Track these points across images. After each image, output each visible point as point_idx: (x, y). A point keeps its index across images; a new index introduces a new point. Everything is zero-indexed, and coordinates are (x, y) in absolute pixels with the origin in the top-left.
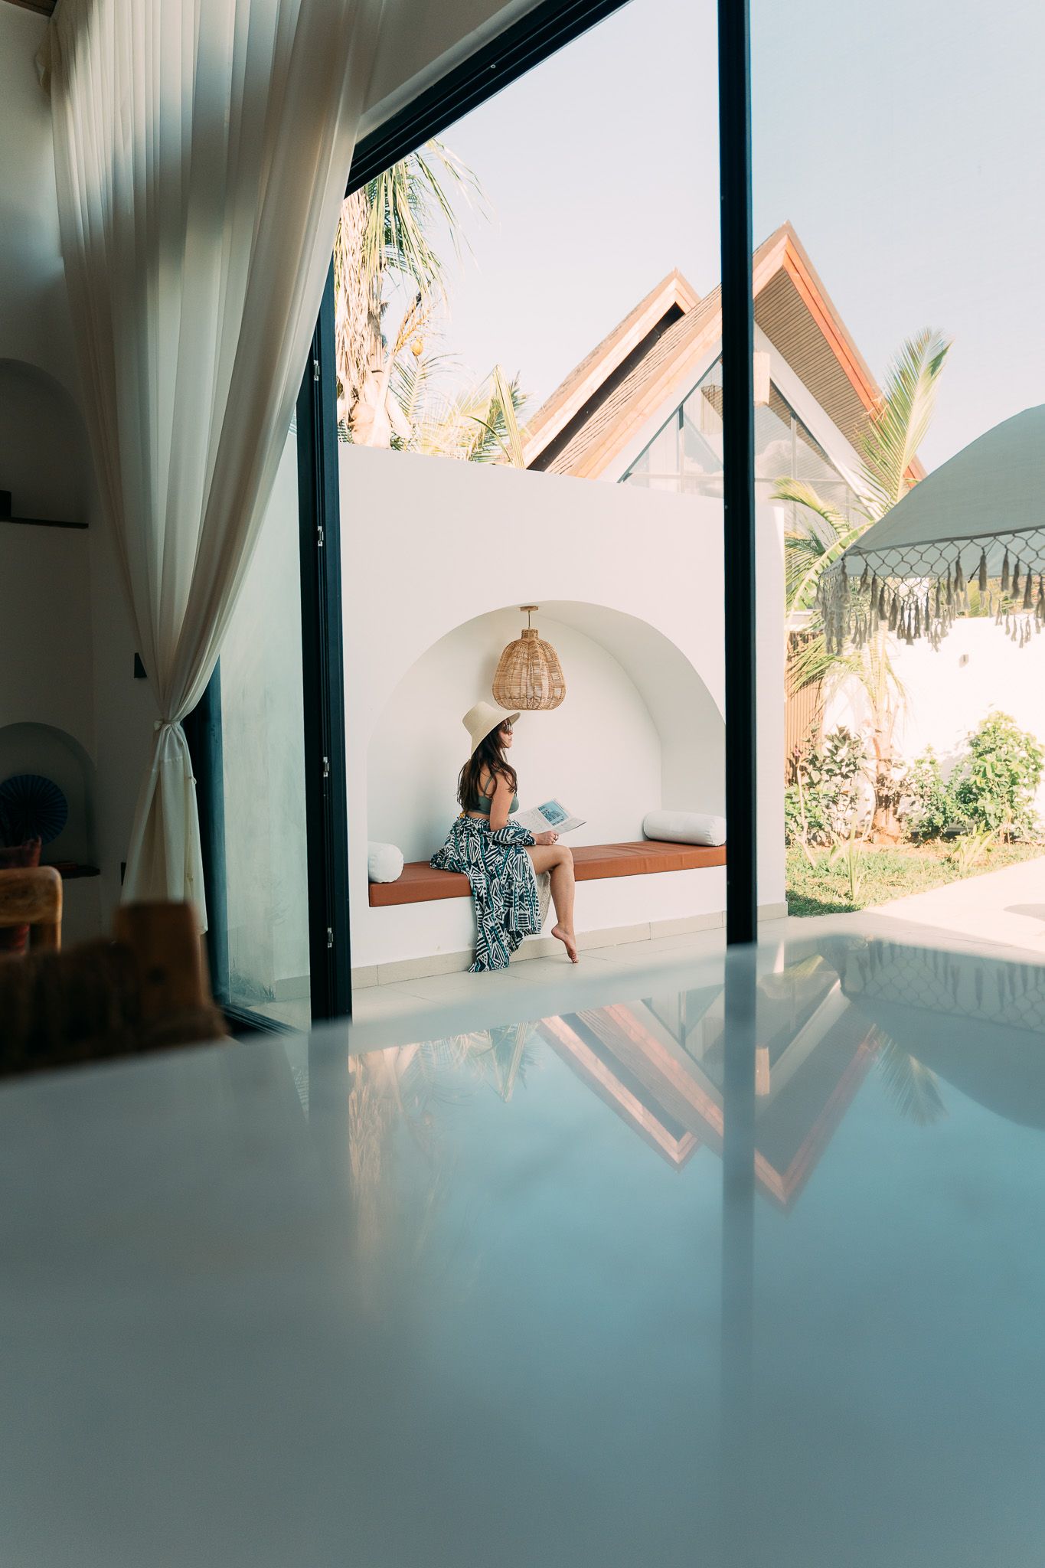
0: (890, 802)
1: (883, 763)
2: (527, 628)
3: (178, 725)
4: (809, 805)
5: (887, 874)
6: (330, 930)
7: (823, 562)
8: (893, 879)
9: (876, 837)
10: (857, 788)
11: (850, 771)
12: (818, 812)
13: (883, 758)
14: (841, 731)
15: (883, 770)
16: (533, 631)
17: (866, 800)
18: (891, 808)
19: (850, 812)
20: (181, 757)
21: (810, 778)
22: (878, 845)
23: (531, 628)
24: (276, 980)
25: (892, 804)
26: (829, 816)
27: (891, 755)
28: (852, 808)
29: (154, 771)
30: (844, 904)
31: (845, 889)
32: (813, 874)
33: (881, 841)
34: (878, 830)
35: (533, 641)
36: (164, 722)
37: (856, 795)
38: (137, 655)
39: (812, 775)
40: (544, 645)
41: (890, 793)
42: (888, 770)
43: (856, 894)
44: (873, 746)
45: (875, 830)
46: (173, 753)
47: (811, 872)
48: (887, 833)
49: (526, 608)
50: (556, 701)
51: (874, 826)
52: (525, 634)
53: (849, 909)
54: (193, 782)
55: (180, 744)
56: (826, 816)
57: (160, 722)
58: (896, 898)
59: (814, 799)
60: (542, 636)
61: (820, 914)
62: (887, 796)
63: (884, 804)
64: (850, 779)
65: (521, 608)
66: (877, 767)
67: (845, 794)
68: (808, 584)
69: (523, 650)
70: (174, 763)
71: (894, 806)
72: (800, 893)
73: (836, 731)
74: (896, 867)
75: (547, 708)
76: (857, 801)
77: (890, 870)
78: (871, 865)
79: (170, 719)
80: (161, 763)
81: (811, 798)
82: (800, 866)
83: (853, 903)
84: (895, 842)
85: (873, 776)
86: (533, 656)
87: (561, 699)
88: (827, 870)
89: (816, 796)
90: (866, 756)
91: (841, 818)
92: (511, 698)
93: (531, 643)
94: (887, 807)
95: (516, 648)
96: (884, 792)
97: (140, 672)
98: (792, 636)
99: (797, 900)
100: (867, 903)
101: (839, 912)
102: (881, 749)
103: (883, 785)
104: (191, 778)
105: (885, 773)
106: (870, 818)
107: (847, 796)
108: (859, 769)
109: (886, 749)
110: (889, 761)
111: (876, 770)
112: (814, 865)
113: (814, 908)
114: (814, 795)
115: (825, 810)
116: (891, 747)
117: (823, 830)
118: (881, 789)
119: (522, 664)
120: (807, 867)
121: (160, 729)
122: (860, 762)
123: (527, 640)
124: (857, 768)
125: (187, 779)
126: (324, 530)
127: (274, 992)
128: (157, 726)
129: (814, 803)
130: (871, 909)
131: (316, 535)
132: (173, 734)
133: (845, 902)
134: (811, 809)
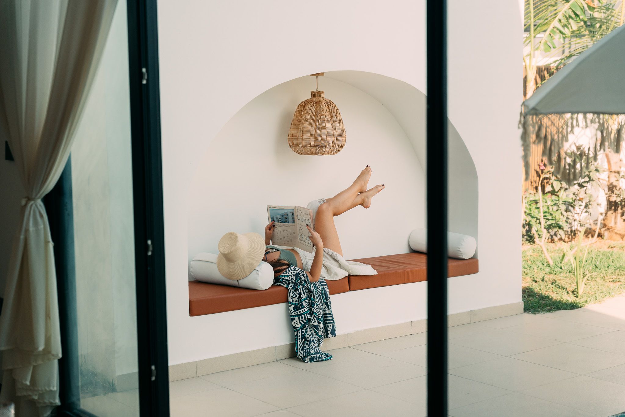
0: (618, 207)
1: (613, 174)
2: (315, 90)
3: (40, 202)
4: (551, 210)
5: (610, 271)
6: (153, 367)
7: (566, 12)
8: (614, 277)
9: (606, 234)
10: (591, 196)
11: (585, 182)
12: (557, 215)
13: (613, 170)
14: (578, 148)
15: (613, 180)
16: (320, 92)
17: (598, 205)
18: (620, 211)
19: (584, 215)
20: (42, 226)
21: (552, 187)
22: (608, 241)
23: (319, 90)
24: (117, 375)
25: (620, 207)
26: (568, 218)
27: (620, 167)
28: (586, 212)
29: (22, 237)
30: (570, 301)
31: (573, 287)
32: (550, 271)
33: (610, 238)
34: (608, 229)
35: (320, 101)
36: (29, 199)
37: (590, 201)
38: (6, 143)
39: (554, 185)
40: (329, 104)
41: (618, 200)
42: (617, 181)
43: (581, 291)
44: (606, 160)
45: (606, 228)
46: (36, 224)
47: (548, 270)
48: (616, 231)
49: (314, 75)
50: (338, 147)
51: (605, 225)
52: (314, 95)
53: (573, 306)
54: (51, 245)
55: (41, 216)
56: (565, 219)
57: (26, 199)
58: (613, 296)
59: (555, 204)
60: (327, 96)
61: (550, 311)
62: (615, 201)
63: (613, 208)
64: (585, 188)
65: (310, 75)
66: (609, 177)
67: (581, 200)
68: (552, 31)
69: (312, 108)
70: (37, 230)
71: (622, 209)
72: (537, 290)
73: (574, 149)
74: (618, 265)
75: (330, 153)
76: (590, 206)
77: (613, 268)
78: (598, 263)
79: (33, 196)
80: (27, 231)
81: (553, 203)
82: (540, 264)
83: (577, 300)
84: (622, 238)
85: (606, 183)
86: (319, 113)
87: (342, 146)
88: (561, 268)
89: (557, 202)
90: (599, 169)
91: (578, 220)
92: (303, 146)
93: (318, 103)
94: (615, 210)
95: (307, 107)
96: (614, 198)
97: (9, 156)
98: (540, 71)
99: (533, 296)
100: (588, 301)
101: (566, 309)
102: (612, 162)
103: (613, 192)
104: (49, 242)
105: (615, 183)
106: (601, 218)
107: (582, 202)
108: (593, 180)
109: (616, 163)
110: (618, 173)
111: (607, 179)
112: (551, 263)
113: (545, 305)
114: (555, 202)
115: (564, 213)
116: (621, 161)
117: (563, 229)
118: (610, 196)
119: (311, 120)
120: (546, 264)
121: (26, 205)
122: (593, 175)
123: (315, 100)
124: (590, 180)
125: (47, 242)
126: (147, 71)
127: (116, 384)
128: (23, 202)
129: (555, 208)
130: (591, 306)
131: (141, 76)
132: (36, 209)
133: (570, 299)
134: (552, 213)
